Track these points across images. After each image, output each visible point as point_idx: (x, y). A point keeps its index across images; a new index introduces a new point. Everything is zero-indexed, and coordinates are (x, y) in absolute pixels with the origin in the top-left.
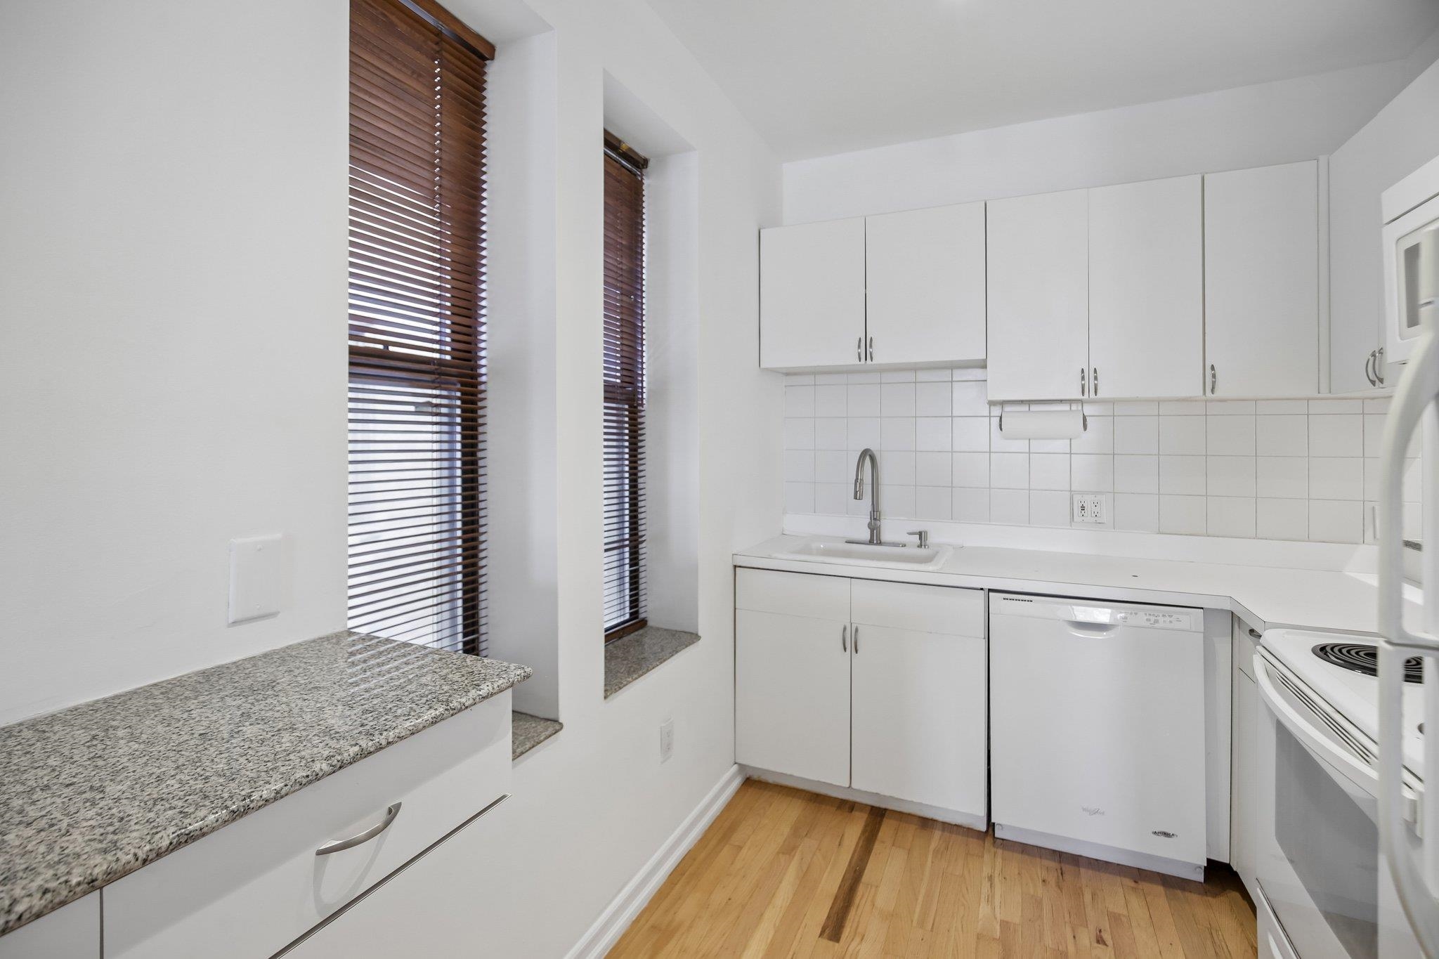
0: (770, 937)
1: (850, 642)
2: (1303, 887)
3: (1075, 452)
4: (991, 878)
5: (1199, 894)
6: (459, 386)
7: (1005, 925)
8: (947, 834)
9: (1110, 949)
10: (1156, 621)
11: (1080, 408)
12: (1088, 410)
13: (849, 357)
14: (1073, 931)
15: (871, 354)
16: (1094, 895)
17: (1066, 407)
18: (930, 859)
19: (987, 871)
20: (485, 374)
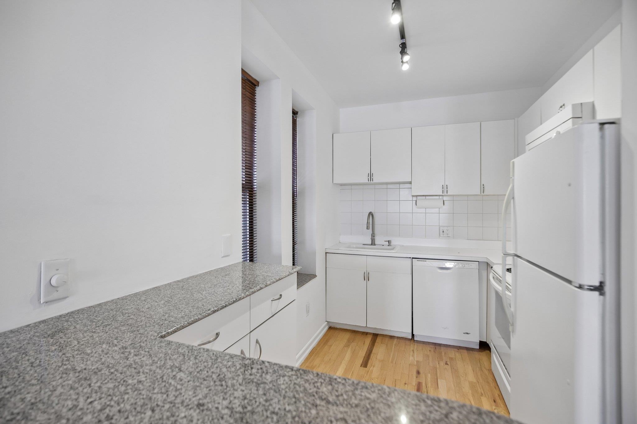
0: (345, 367)
1: (367, 277)
2: (507, 346)
3: (441, 213)
4: (413, 351)
5: (478, 352)
6: (248, 192)
7: (417, 361)
8: (399, 340)
9: (449, 366)
10: (465, 266)
11: (442, 198)
12: (445, 198)
13: (365, 180)
14: (438, 362)
15: (372, 178)
16: (445, 353)
17: (437, 197)
18: (393, 348)
19: (412, 349)
20: (256, 188)
